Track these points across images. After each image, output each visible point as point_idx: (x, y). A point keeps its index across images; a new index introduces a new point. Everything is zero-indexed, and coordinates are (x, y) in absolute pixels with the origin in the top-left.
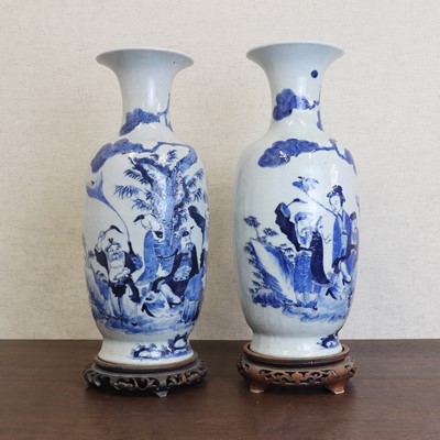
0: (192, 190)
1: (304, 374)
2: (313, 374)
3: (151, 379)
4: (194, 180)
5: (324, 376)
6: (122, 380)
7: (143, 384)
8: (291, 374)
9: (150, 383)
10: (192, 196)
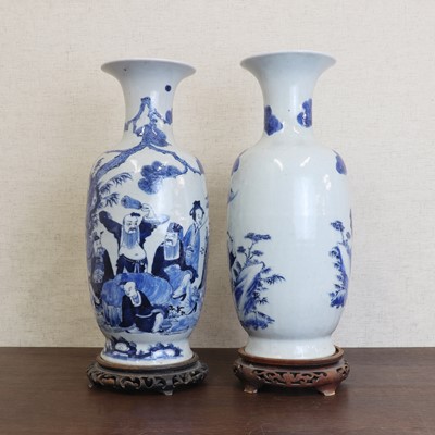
0: (103, 196)
1: (295, 375)
2: (304, 375)
3: (157, 378)
4: (108, 185)
5: (315, 378)
6: (129, 379)
7: (149, 383)
8: (281, 374)
9: (156, 382)
10: (104, 201)
